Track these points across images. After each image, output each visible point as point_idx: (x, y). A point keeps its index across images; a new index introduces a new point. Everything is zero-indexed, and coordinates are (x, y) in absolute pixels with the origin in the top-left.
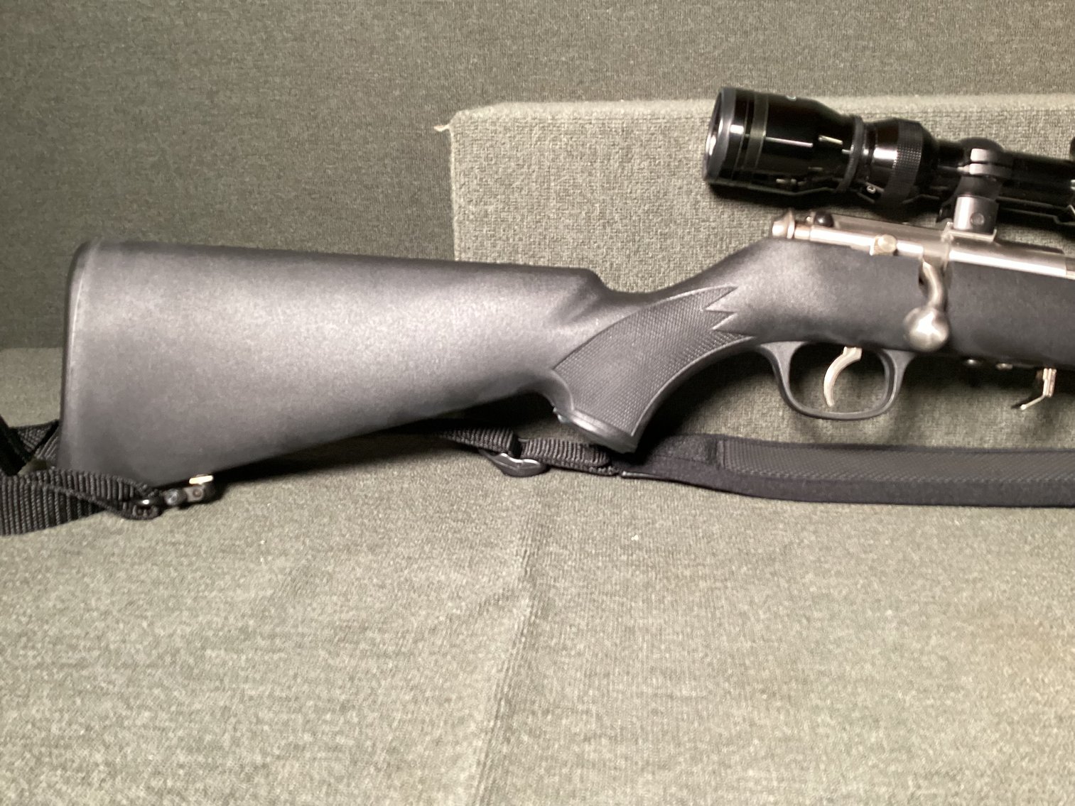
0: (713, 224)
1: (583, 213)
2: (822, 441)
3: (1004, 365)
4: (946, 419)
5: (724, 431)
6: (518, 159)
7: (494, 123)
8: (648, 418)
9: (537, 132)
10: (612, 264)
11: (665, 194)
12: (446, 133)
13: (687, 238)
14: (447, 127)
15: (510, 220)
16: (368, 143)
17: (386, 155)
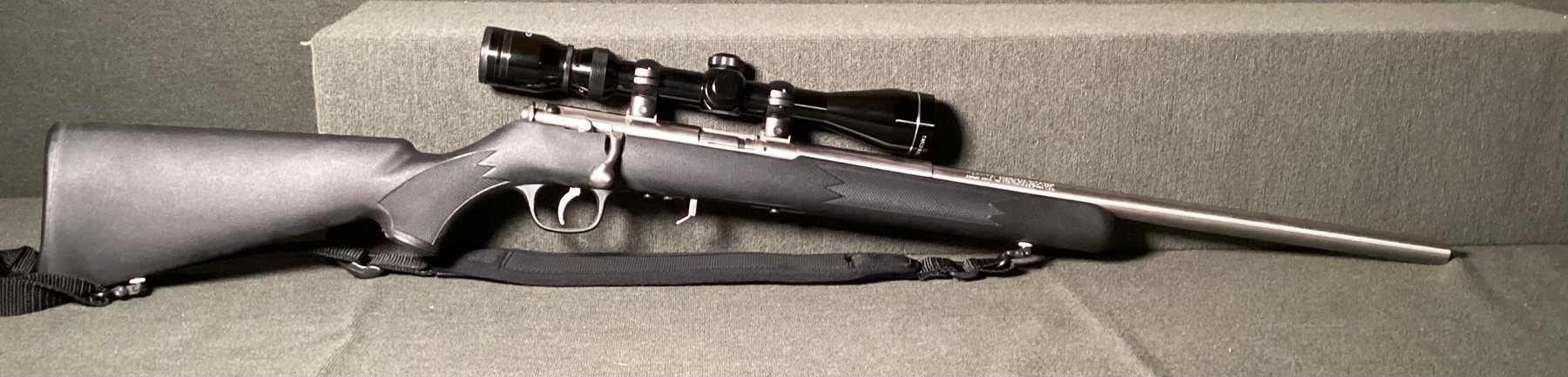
0: (495, 108)
1: (407, 100)
2: (583, 251)
3: (667, 198)
4: (660, 236)
5: (516, 246)
6: (359, 65)
7: (342, 41)
8: (443, 234)
9: (371, 48)
10: (429, 134)
11: (461, 89)
12: (308, 48)
13: (479, 117)
14: (310, 43)
15: (356, 104)
16: (258, 30)
17: (273, 40)
